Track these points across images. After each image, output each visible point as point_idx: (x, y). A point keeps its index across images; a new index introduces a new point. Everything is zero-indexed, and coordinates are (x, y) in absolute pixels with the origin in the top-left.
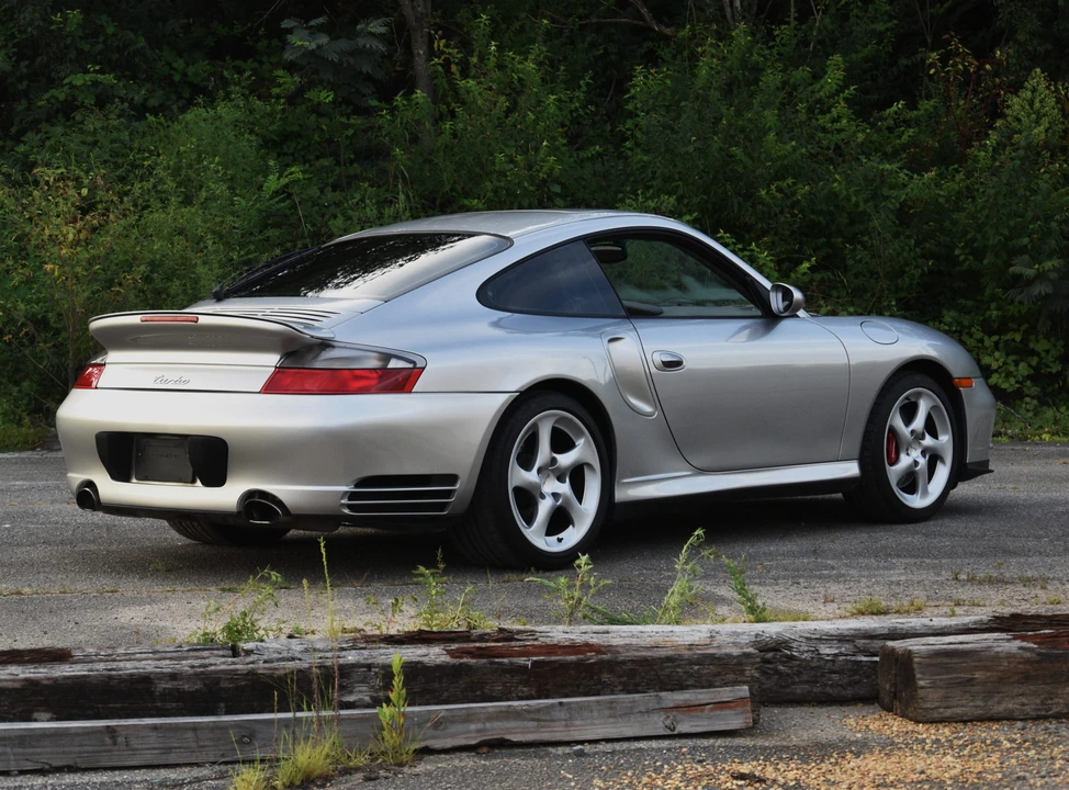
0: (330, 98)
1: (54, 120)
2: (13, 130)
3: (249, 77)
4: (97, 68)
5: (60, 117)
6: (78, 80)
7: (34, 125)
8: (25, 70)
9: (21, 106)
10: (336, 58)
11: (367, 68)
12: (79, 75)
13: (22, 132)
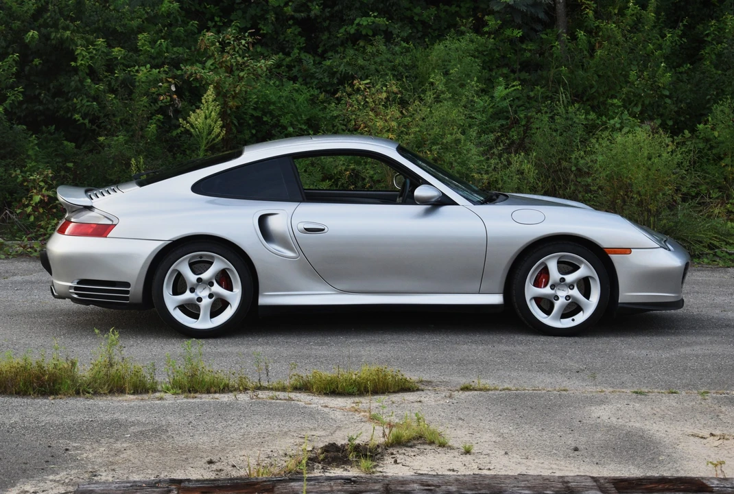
0: (520, 34)
1: (346, 45)
2: (320, 50)
3: (472, 20)
4: (376, 14)
5: (349, 43)
6: (365, 21)
7: (333, 48)
8: (328, 14)
9: (325, 37)
10: (524, 9)
11: (542, 15)
12: (364, 18)
13: (325, 52)
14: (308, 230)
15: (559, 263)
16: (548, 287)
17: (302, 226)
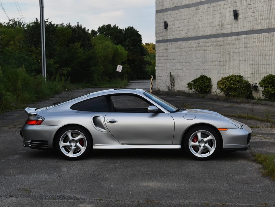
14: (110, 122)
15: (201, 134)
16: (197, 142)
17: (108, 121)
